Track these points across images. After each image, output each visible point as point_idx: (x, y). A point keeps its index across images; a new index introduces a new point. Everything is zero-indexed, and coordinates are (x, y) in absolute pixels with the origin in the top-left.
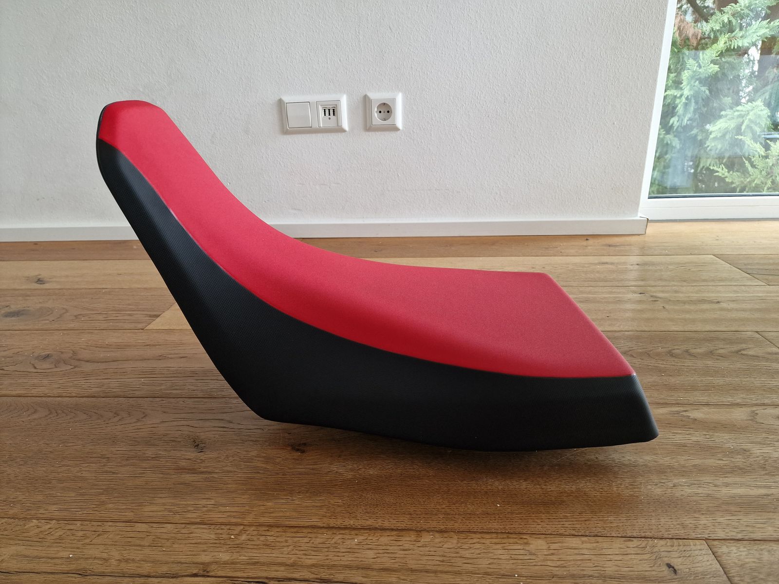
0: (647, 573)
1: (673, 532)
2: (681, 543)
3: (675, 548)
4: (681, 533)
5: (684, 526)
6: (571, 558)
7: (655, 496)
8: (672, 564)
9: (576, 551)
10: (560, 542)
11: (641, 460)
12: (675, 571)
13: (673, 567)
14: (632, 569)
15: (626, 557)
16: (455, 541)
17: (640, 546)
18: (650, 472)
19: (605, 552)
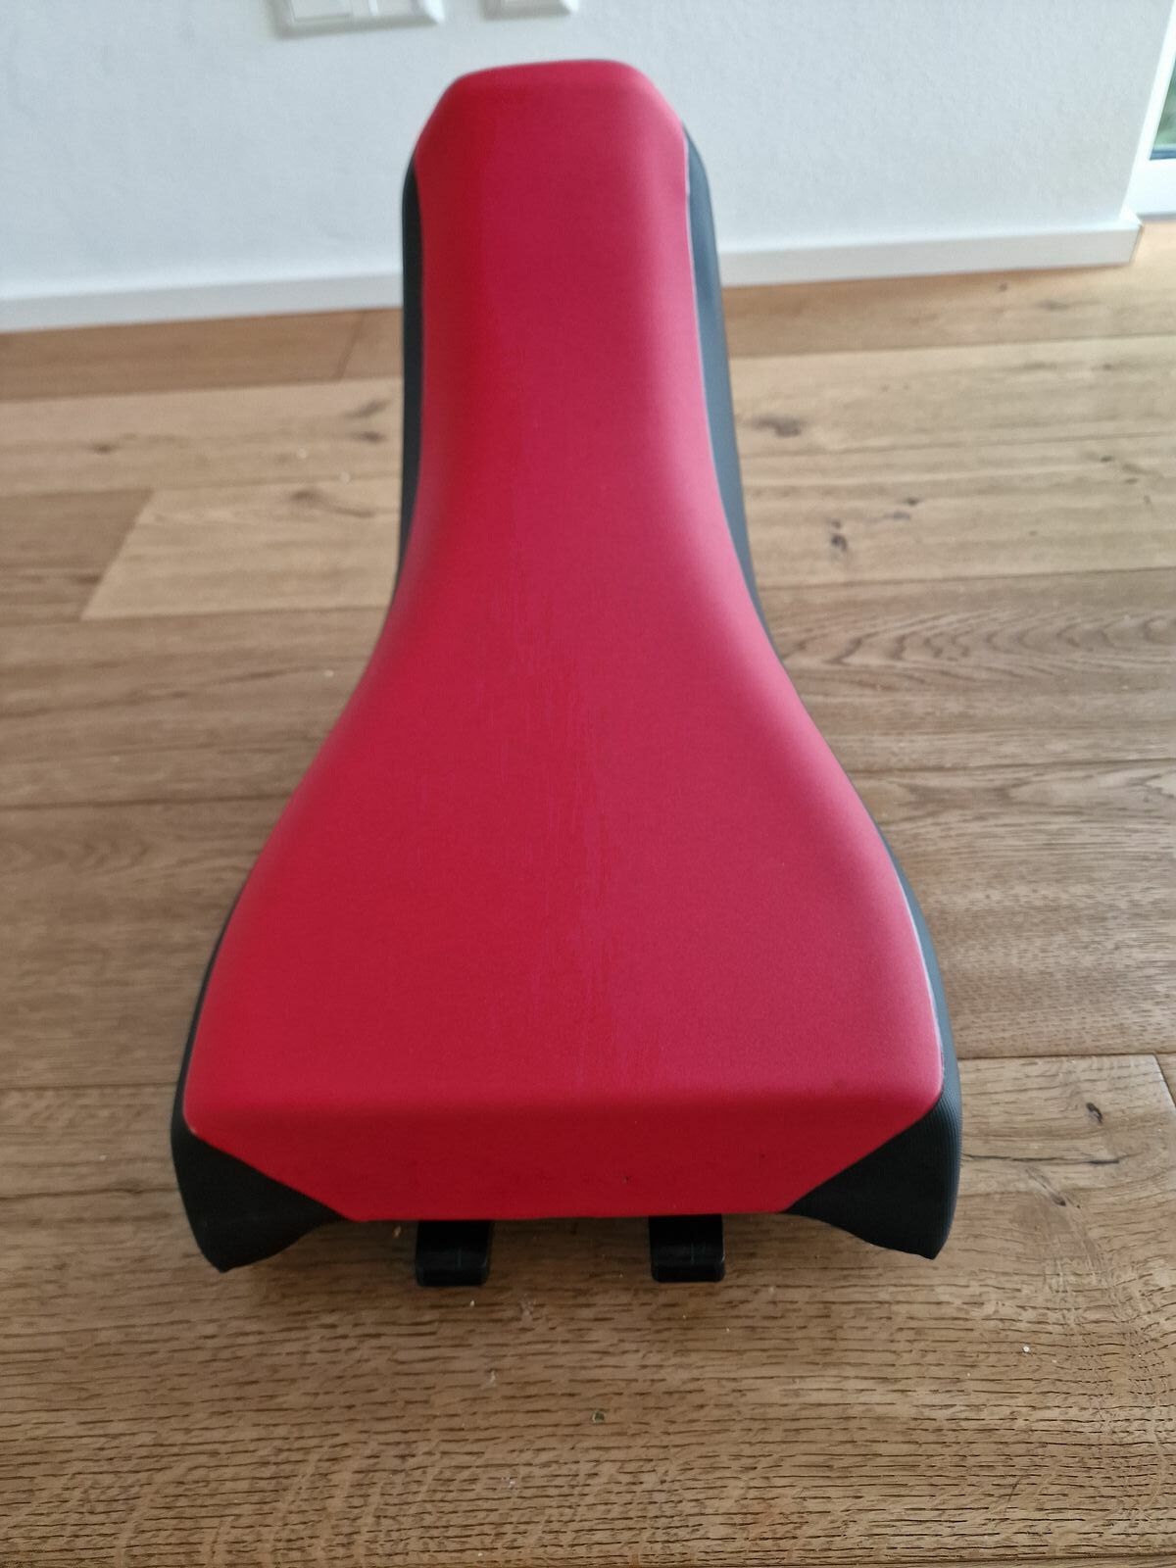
0: (1056, 1124)
1: (1104, 1042)
2: (1116, 1064)
3: (1104, 1074)
4: (1117, 1043)
5: (1122, 1029)
7: (1082, 970)
8: (1096, 1105)
11: (1064, 896)
12: (1100, 1117)
13: (1097, 1110)
14: (1029, 1117)
15: (1023, 1097)
17: (1048, 1074)
18: (1077, 921)
19: (989, 1087)
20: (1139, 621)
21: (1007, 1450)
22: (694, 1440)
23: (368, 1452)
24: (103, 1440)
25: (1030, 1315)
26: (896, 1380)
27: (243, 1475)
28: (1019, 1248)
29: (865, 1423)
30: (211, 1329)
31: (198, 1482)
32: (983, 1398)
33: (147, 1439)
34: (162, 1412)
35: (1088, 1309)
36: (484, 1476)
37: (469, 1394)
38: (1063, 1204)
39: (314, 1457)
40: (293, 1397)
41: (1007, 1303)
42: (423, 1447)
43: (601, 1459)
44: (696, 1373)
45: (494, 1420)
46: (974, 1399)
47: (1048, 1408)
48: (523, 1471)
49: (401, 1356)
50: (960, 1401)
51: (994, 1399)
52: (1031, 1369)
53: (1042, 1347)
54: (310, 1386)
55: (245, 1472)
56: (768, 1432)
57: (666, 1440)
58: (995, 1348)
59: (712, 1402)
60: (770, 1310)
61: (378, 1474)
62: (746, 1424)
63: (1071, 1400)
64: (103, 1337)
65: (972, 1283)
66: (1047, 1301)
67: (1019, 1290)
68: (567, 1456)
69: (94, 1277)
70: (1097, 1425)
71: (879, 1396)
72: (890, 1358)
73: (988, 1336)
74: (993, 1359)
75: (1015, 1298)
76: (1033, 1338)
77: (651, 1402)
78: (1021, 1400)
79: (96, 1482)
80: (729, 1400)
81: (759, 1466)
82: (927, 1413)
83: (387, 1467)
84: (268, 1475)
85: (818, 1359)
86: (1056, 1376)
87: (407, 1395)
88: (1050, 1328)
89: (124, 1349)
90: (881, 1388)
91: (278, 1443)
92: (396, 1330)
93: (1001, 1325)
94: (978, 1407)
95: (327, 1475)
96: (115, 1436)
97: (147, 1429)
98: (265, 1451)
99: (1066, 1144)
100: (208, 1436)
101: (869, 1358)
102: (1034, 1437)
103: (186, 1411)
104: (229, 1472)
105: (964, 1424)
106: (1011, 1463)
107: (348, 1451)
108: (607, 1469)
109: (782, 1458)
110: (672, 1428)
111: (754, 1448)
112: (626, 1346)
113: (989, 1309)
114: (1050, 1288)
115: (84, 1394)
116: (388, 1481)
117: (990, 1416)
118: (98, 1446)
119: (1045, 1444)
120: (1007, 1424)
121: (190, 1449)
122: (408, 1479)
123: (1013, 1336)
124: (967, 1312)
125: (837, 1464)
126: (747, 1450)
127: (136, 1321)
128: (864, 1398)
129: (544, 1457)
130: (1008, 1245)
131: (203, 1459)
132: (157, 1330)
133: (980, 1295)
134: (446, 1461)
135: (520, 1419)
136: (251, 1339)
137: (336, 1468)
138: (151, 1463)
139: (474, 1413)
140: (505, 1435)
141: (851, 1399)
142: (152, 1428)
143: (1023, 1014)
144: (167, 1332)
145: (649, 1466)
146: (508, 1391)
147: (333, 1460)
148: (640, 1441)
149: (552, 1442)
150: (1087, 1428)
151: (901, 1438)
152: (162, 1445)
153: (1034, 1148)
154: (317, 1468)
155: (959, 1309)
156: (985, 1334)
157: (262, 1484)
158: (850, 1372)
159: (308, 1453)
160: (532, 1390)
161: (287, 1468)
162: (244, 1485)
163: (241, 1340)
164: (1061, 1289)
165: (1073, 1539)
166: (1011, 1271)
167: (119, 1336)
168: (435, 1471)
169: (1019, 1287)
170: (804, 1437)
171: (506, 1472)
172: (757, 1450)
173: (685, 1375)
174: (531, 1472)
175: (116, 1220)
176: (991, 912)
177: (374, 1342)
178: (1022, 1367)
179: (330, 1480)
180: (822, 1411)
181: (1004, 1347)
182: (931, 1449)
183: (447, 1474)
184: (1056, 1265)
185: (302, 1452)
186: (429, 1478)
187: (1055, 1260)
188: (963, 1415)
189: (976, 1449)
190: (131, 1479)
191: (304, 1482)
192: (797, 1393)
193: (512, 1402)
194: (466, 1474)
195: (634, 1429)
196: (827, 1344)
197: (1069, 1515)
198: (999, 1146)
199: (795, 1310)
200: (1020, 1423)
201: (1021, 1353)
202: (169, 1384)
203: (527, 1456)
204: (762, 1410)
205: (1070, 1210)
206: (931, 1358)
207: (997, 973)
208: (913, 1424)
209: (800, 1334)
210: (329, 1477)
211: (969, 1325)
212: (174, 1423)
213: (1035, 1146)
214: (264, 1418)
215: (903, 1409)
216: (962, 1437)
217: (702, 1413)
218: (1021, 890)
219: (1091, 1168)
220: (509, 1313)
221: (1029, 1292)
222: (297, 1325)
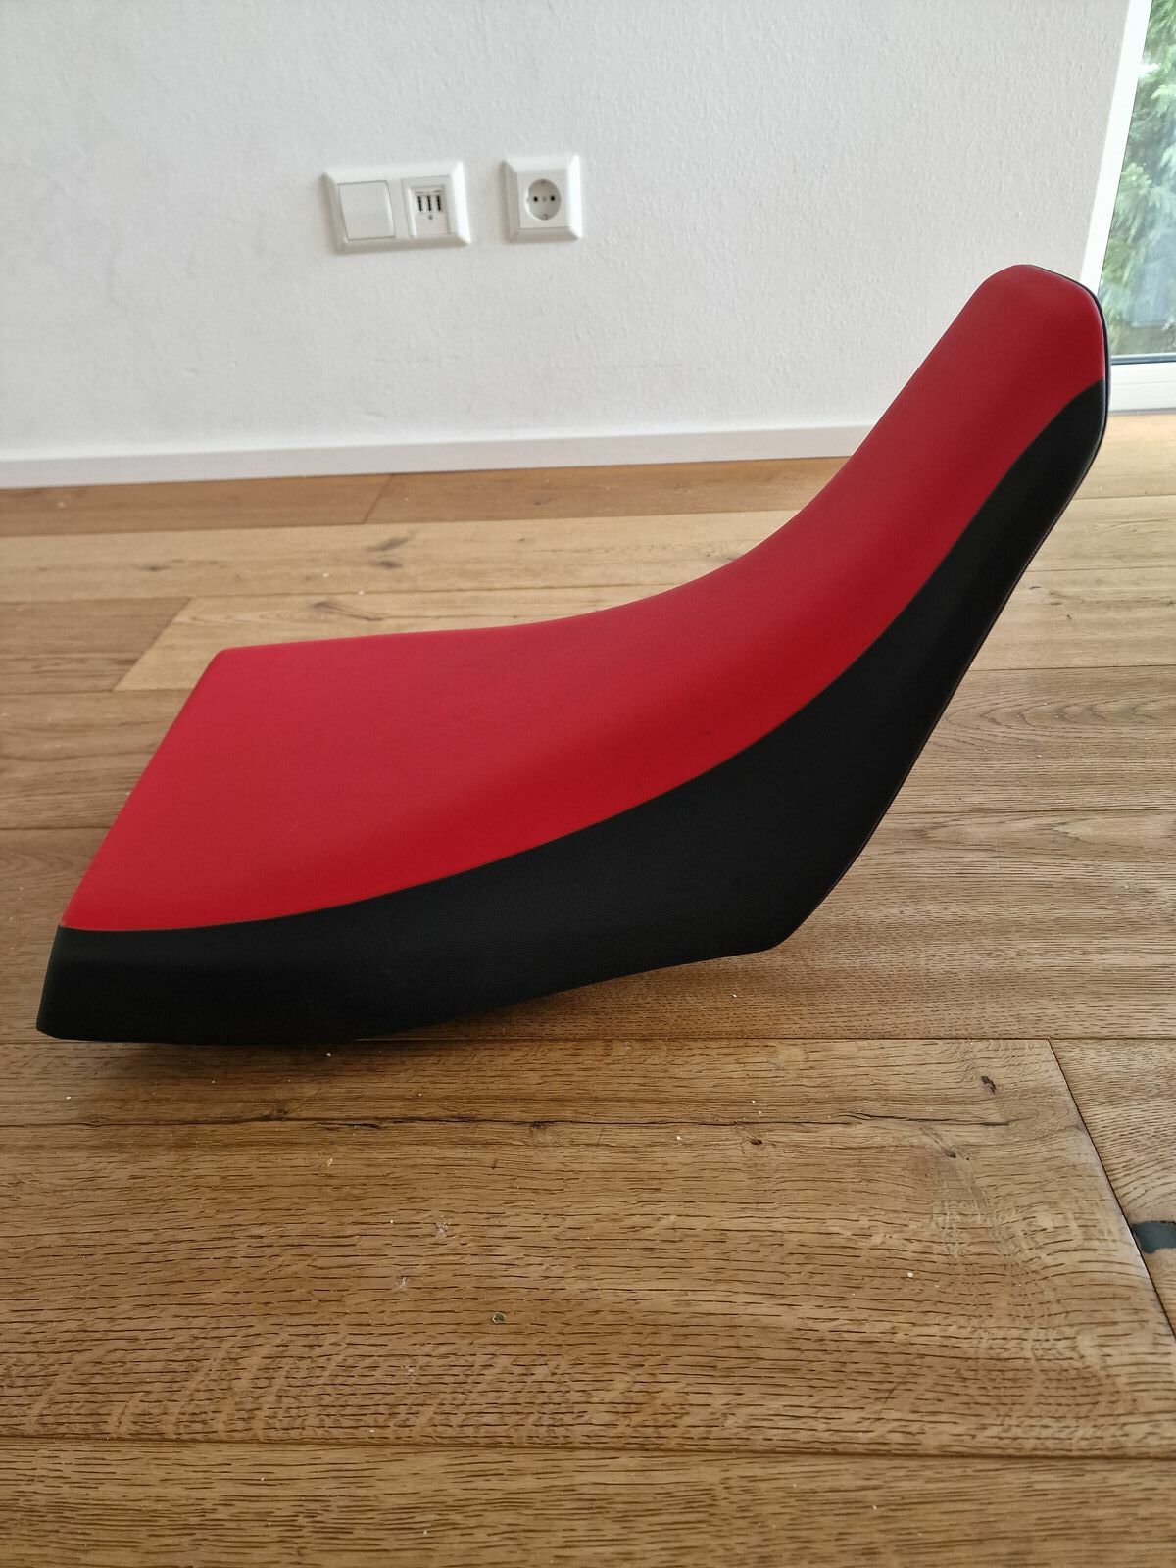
0: (949, 1092)
1: (1001, 1028)
2: (1010, 1046)
3: (1000, 1053)
4: (1014, 1029)
5: (1019, 1018)
6: (839, 1073)
7: (984, 971)
8: (990, 1078)
9: (848, 1063)
10: (824, 1050)
11: (972, 913)
12: (993, 1088)
13: (991, 1082)
14: (929, 1086)
15: (922, 1069)
16: (664, 1054)
17: (947, 1052)
18: (983, 933)
19: (891, 1061)
20: (1055, 706)
21: (885, 1359)
22: (587, 1340)
23: (278, 1341)
24: (31, 1325)
25: (915, 1246)
26: (783, 1296)
27: (159, 1357)
28: (910, 1191)
29: (750, 1331)
30: (147, 1237)
31: (115, 1363)
32: (865, 1315)
33: (73, 1325)
34: (90, 1303)
35: (972, 1243)
36: (384, 1364)
37: (380, 1295)
38: (954, 1156)
39: (226, 1345)
40: (215, 1294)
41: (895, 1236)
42: (333, 1338)
43: (497, 1353)
44: (595, 1284)
45: (400, 1318)
46: (857, 1314)
47: (927, 1325)
48: (423, 1361)
49: (320, 1263)
50: (843, 1315)
51: (876, 1315)
52: (915, 1291)
53: (926, 1274)
54: (231, 1286)
55: (161, 1355)
56: (657, 1335)
57: (560, 1339)
58: (880, 1273)
59: (607, 1309)
60: (670, 1235)
61: (285, 1360)
62: (639, 1328)
63: (950, 1320)
64: (46, 1241)
65: (862, 1218)
66: (933, 1235)
67: (907, 1226)
68: (466, 1349)
69: (45, 1192)
70: (974, 1342)
71: (767, 1307)
72: (779, 1278)
73: (874, 1263)
74: (877, 1282)
75: (901, 1232)
76: (917, 1266)
77: (549, 1307)
78: (902, 1317)
79: (19, 1360)
80: (623, 1307)
81: (646, 1364)
82: (811, 1324)
83: (294, 1354)
84: (182, 1359)
85: (710, 1276)
86: (937, 1299)
87: (322, 1295)
88: (934, 1258)
89: (64, 1251)
90: (768, 1302)
91: (195, 1331)
92: (319, 1241)
93: (887, 1254)
94: (860, 1322)
95: (237, 1359)
96: (43, 1323)
97: (74, 1317)
98: (182, 1337)
99: (959, 1109)
100: (131, 1324)
101: (758, 1276)
102: (914, 1350)
103: (114, 1303)
104: (146, 1355)
105: (846, 1335)
106: (889, 1370)
107: (258, 1340)
108: (502, 1362)
109: (669, 1358)
110: (567, 1329)
111: (643, 1349)
112: (532, 1260)
113: (877, 1240)
114: (937, 1224)
115: (20, 1288)
116: (293, 1366)
117: (872, 1330)
118: (26, 1330)
119: (922, 1356)
120: (888, 1337)
121: (112, 1335)
122: (313, 1365)
123: (898, 1263)
124: (856, 1242)
125: (720, 1365)
126: (637, 1350)
127: (77, 1229)
128: (750, 1309)
129: (444, 1350)
130: (900, 1188)
131: (122, 1344)
132: (96, 1236)
133: (869, 1228)
134: (351, 1351)
135: (426, 1318)
136: (184, 1245)
137: (245, 1354)
138: (74, 1346)
139: (383, 1312)
140: (408, 1331)
141: (740, 1310)
142: (80, 1317)
143: (927, 1005)
144: (107, 1238)
145: (542, 1360)
146: (419, 1294)
147: (245, 1347)
148: (536, 1340)
149: (452, 1338)
150: (965, 1344)
151: (784, 1345)
152: (86, 1331)
153: (929, 1111)
154: (229, 1353)
155: (848, 1239)
156: (873, 1261)
157: (175, 1366)
158: (739, 1287)
159: (222, 1341)
160: (440, 1294)
161: (202, 1352)
162: (158, 1366)
163: (173, 1246)
164: (947, 1226)
165: (946, 1439)
166: (899, 1209)
167: (61, 1241)
168: (339, 1359)
169: (906, 1223)
170: (689, 1341)
171: (407, 1361)
172: (646, 1350)
173: (584, 1285)
174: (429, 1362)
175: (72, 1147)
176: (903, 924)
177: (296, 1251)
178: (904, 1290)
179: (238, 1364)
180: (712, 1320)
181: (888, 1273)
182: (811, 1356)
183: (350, 1362)
184: (943, 1206)
185: (217, 1340)
186: (332, 1366)
187: (943, 1202)
188: (845, 1328)
189: (855, 1357)
190: (52, 1358)
191: (215, 1366)
192: (688, 1303)
193: (419, 1303)
194: (368, 1362)
195: (533, 1328)
196: (720, 1264)
197: (943, 1418)
198: (898, 1108)
199: (693, 1236)
200: (900, 1337)
201: (905, 1278)
202: (100, 1281)
203: (426, 1349)
204: (653, 1317)
205: (959, 1162)
206: (818, 1279)
207: (905, 972)
208: (797, 1334)
209: (696, 1255)
210: (239, 1361)
211: (857, 1252)
212: (100, 1313)
213: (931, 1109)
214: (185, 1311)
215: (789, 1320)
216: (843, 1346)
217: (598, 1316)
218: (933, 908)
219: (983, 1128)
220: (426, 1230)
221: (915, 1227)
222: (229, 1235)
